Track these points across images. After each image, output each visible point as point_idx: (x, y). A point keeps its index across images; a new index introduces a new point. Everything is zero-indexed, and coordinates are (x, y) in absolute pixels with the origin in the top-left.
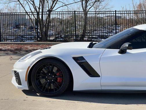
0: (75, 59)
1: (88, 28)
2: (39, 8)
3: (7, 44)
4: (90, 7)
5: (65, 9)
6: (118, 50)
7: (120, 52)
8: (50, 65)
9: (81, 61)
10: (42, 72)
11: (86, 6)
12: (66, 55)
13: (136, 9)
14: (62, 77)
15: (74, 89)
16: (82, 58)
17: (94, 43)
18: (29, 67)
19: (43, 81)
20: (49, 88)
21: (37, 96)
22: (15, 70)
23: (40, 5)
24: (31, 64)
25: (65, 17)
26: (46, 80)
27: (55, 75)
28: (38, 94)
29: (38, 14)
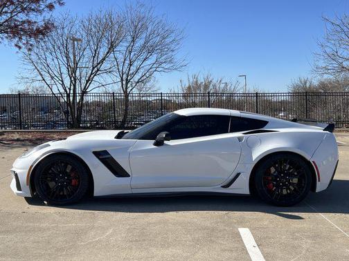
0: (97, 154)
1: (130, 113)
2: (70, 89)
3: (28, 132)
4: (131, 88)
5: (101, 90)
6: (153, 141)
7: (155, 144)
8: (62, 162)
9: (104, 157)
10: (50, 172)
11: (126, 88)
12: (84, 149)
13: (185, 92)
14: (79, 178)
15: (95, 195)
16: (106, 152)
17: (125, 131)
18: (32, 166)
19: (52, 184)
20: (61, 194)
21: (44, 205)
22: (13, 169)
23: (71, 85)
24: (35, 162)
25: (105, 100)
26: (56, 183)
27: (69, 176)
28: (46, 203)
29: (68, 96)
